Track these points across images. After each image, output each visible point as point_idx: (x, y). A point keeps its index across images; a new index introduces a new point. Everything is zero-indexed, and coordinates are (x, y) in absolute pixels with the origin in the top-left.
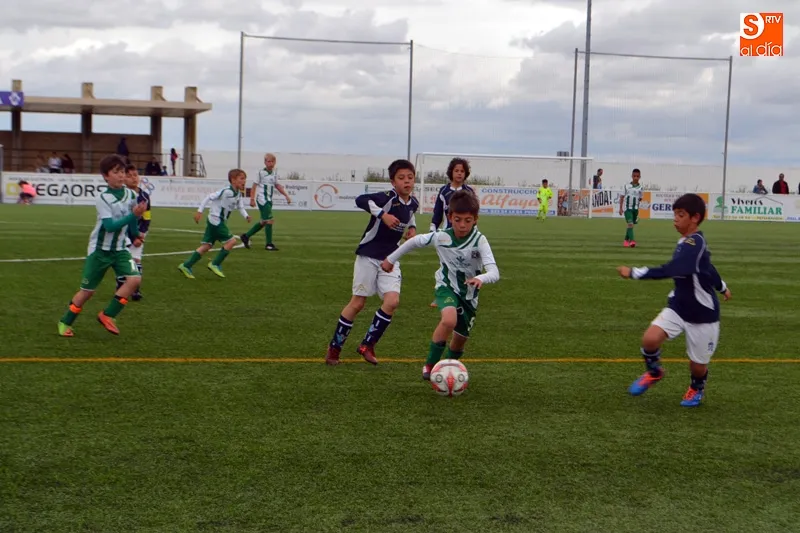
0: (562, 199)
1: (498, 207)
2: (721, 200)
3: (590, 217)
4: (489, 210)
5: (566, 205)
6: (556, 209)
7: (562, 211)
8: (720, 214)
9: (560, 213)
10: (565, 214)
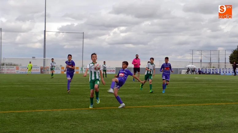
0: (41, 69)
1: (25, 71)
2: (82, 69)
3: (49, 73)
4: (23, 72)
5: (43, 71)
6: (40, 72)
7: (42, 72)
8: (82, 72)
9: (41, 73)
10: (42, 73)
